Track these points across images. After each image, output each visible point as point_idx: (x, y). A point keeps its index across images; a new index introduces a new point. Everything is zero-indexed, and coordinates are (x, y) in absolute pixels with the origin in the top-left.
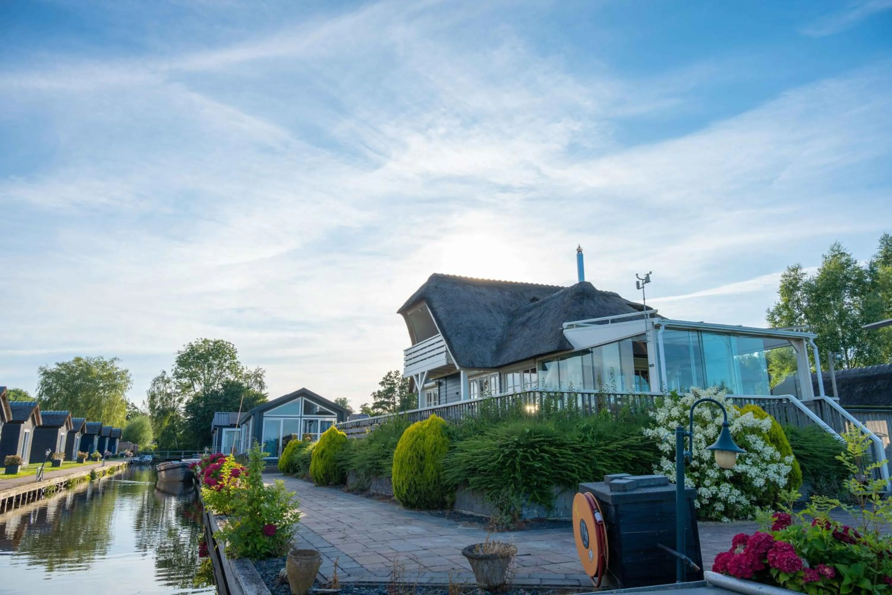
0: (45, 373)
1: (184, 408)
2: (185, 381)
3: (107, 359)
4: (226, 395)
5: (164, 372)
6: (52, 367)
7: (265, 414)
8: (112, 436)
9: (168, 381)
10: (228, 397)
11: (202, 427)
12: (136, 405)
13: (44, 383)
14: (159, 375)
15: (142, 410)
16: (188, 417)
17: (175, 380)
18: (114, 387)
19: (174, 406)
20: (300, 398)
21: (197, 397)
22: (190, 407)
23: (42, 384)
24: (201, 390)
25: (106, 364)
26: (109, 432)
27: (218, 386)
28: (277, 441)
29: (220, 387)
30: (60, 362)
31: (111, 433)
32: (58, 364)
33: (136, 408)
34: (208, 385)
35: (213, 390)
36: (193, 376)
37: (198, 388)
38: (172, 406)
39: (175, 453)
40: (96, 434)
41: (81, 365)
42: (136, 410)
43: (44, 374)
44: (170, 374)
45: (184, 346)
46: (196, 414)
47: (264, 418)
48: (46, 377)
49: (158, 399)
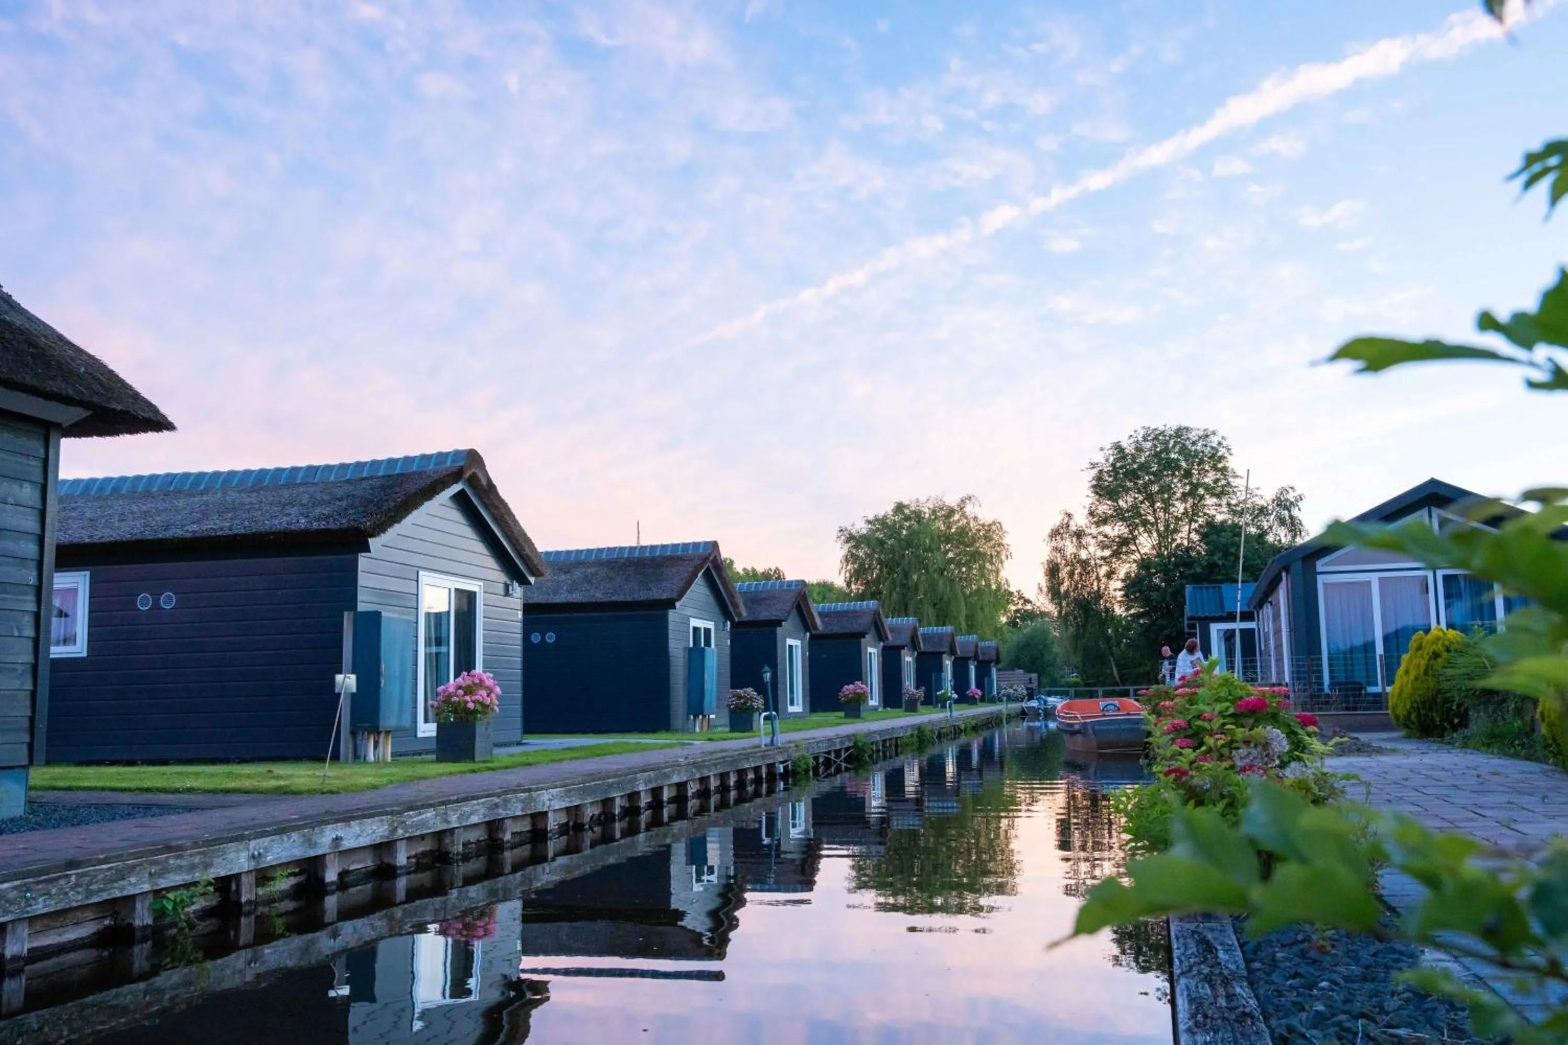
0: (851, 538)
1: (1120, 590)
2: (1116, 530)
3: (952, 501)
4: (1210, 553)
5: (1069, 516)
6: (861, 527)
7: (1320, 565)
8: (981, 658)
9: (1079, 535)
10: (1216, 558)
11: (1166, 632)
12: (1027, 596)
13: (850, 558)
14: (1058, 523)
15: (1038, 604)
16: (1132, 611)
17: (1094, 530)
18: (977, 556)
19: (1099, 588)
20: (1425, 512)
21: (1144, 564)
22: (1133, 586)
23: (847, 561)
24: (1153, 547)
25: (952, 512)
26: (973, 649)
27: (1186, 536)
28: (1369, 647)
29: (1195, 537)
30: (871, 517)
31: (976, 652)
32: (869, 522)
33: (1027, 601)
34: (1167, 534)
35: (1178, 546)
36: (1132, 517)
37: (1146, 544)
38: (1096, 588)
39: (1114, 691)
40: (944, 653)
41: (907, 518)
42: (1029, 607)
43: (847, 541)
44: (1081, 520)
45: (1102, 449)
46: (1146, 601)
47: (1320, 578)
48: (853, 547)
49: (1064, 573)
